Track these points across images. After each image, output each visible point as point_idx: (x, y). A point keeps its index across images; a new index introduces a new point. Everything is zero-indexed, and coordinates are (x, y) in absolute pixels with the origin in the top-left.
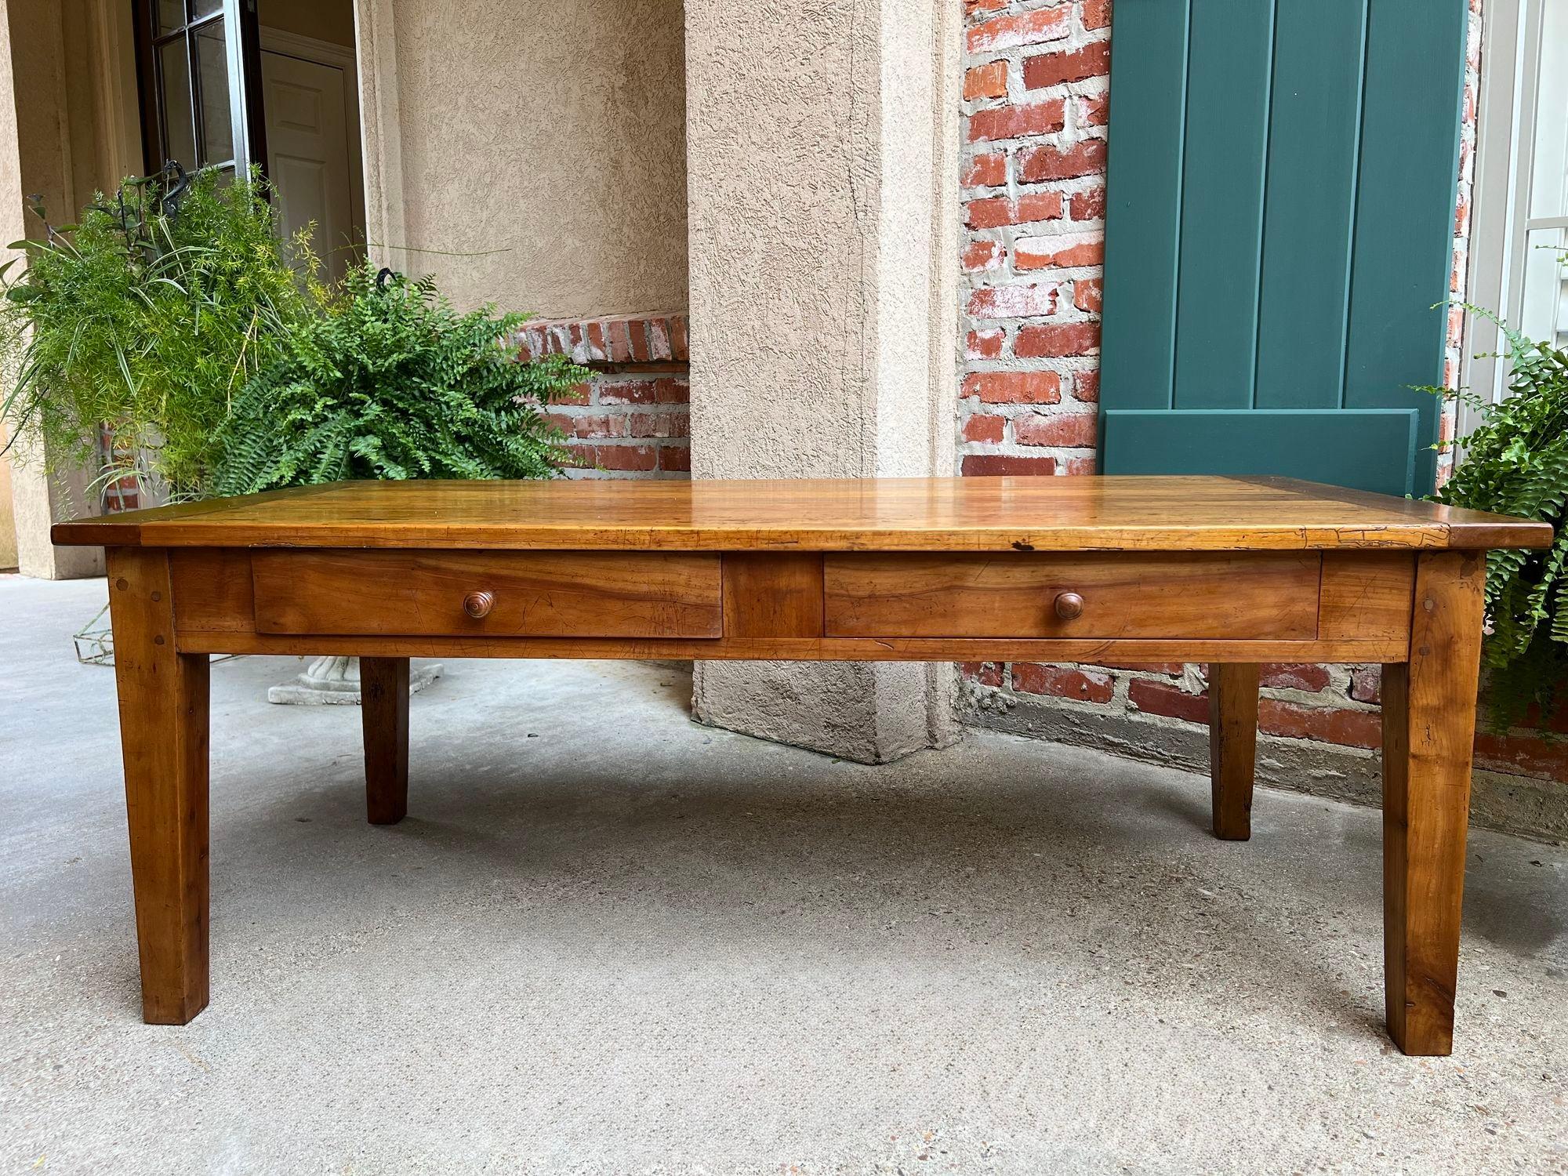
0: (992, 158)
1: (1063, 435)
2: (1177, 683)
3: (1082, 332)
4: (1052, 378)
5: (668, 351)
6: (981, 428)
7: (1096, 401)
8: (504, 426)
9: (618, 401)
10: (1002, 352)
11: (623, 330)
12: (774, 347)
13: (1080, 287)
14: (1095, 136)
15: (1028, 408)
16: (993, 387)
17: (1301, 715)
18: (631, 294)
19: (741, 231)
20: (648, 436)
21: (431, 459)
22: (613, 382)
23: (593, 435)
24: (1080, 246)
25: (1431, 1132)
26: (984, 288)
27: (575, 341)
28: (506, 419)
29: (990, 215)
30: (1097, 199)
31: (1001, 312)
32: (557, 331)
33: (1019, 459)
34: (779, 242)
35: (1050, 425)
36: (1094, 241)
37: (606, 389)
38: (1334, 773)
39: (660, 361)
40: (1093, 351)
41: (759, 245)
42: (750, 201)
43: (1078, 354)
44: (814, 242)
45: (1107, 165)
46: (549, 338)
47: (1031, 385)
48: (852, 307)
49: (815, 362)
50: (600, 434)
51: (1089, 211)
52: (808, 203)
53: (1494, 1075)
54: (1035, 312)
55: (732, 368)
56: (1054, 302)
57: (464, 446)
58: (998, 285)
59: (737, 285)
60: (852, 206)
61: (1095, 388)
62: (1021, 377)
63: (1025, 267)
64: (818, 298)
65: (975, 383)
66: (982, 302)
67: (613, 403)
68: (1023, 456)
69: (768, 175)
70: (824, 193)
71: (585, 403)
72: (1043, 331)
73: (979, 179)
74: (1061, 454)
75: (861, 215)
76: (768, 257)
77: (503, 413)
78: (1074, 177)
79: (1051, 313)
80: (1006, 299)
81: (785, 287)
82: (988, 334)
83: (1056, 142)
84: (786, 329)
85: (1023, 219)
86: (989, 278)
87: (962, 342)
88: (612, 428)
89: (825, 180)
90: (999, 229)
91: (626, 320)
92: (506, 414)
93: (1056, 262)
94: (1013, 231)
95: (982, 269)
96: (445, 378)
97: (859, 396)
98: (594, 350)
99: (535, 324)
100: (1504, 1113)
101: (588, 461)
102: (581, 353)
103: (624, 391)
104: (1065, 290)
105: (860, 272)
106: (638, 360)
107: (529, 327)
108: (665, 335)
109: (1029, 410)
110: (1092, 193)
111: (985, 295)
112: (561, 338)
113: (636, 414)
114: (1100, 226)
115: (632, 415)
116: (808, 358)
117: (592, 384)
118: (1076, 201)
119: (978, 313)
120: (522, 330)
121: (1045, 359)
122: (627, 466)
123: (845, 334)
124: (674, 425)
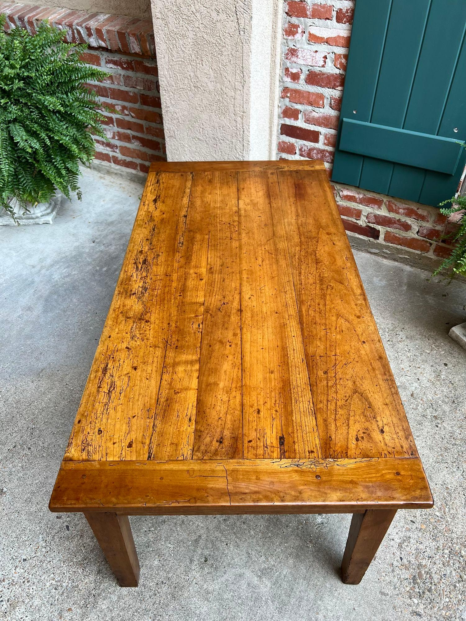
1: (324, 122)
2: (358, 222)
3: (336, 78)
4: (321, 97)
5: (139, 50)
6: (289, 113)
7: (339, 110)
8: (71, 101)
9: (115, 67)
10: (300, 81)
11: (115, 35)
12: (201, 87)
13: (337, 57)
15: (310, 108)
16: (295, 96)
17: (399, 238)
18: (112, 3)
19: (181, 25)
20: (133, 87)
21: (50, 138)
22: (111, 57)
23: (105, 81)
24: (339, 36)
26: (293, 47)
27: (90, 35)
28: (71, 97)
29: (298, 10)
30: (349, 14)
31: (301, 61)
32: (79, 28)
33: (305, 129)
34: (201, 36)
35: (319, 117)
36: (345, 36)
37: (109, 60)
38: (407, 257)
39: (135, 53)
40: (339, 88)
41: (191, 35)
42: (184, 9)
43: (333, 88)
44: (219, 40)
46: (75, 31)
47: (312, 98)
48: (238, 78)
49: (221, 99)
50: (108, 82)
51: (345, 19)
52: (215, 19)
54: (316, 65)
55: (181, 92)
56: (325, 62)
57: (56, 115)
58: (300, 48)
59: (181, 52)
60: (237, 26)
61: (339, 105)
62: (308, 93)
63: (313, 41)
64: (222, 69)
65: (287, 92)
66: (292, 54)
67: (113, 67)
68: (307, 128)
70: (223, 16)
71: (99, 64)
72: (319, 74)
74: (322, 130)
75: (242, 33)
76: (196, 43)
77: (69, 94)
79: (323, 66)
80: (303, 56)
81: (205, 59)
82: (294, 71)
84: (206, 80)
85: (313, 16)
86: (296, 43)
87: (282, 72)
88: (114, 80)
89: (223, 9)
90: (302, 19)
91: (116, 30)
92: (70, 93)
93: (327, 41)
94: (309, 21)
95: (293, 38)
96: (39, 82)
97: (242, 119)
98: (100, 42)
99: (66, 21)
100: (441, 418)
101: (105, 94)
102: (93, 41)
103: (118, 63)
104: (331, 56)
105: (241, 62)
106: (124, 50)
107: (63, 23)
108: (137, 42)
109: (310, 109)
110: (347, 10)
111: (294, 51)
112: (82, 32)
113: (125, 75)
114: (349, 28)
115: (124, 75)
116: (217, 97)
117: (101, 56)
118: (339, 12)
119: (290, 59)
120: (60, 24)
121: (319, 88)
122: (124, 100)
123: (235, 89)
124: (145, 84)
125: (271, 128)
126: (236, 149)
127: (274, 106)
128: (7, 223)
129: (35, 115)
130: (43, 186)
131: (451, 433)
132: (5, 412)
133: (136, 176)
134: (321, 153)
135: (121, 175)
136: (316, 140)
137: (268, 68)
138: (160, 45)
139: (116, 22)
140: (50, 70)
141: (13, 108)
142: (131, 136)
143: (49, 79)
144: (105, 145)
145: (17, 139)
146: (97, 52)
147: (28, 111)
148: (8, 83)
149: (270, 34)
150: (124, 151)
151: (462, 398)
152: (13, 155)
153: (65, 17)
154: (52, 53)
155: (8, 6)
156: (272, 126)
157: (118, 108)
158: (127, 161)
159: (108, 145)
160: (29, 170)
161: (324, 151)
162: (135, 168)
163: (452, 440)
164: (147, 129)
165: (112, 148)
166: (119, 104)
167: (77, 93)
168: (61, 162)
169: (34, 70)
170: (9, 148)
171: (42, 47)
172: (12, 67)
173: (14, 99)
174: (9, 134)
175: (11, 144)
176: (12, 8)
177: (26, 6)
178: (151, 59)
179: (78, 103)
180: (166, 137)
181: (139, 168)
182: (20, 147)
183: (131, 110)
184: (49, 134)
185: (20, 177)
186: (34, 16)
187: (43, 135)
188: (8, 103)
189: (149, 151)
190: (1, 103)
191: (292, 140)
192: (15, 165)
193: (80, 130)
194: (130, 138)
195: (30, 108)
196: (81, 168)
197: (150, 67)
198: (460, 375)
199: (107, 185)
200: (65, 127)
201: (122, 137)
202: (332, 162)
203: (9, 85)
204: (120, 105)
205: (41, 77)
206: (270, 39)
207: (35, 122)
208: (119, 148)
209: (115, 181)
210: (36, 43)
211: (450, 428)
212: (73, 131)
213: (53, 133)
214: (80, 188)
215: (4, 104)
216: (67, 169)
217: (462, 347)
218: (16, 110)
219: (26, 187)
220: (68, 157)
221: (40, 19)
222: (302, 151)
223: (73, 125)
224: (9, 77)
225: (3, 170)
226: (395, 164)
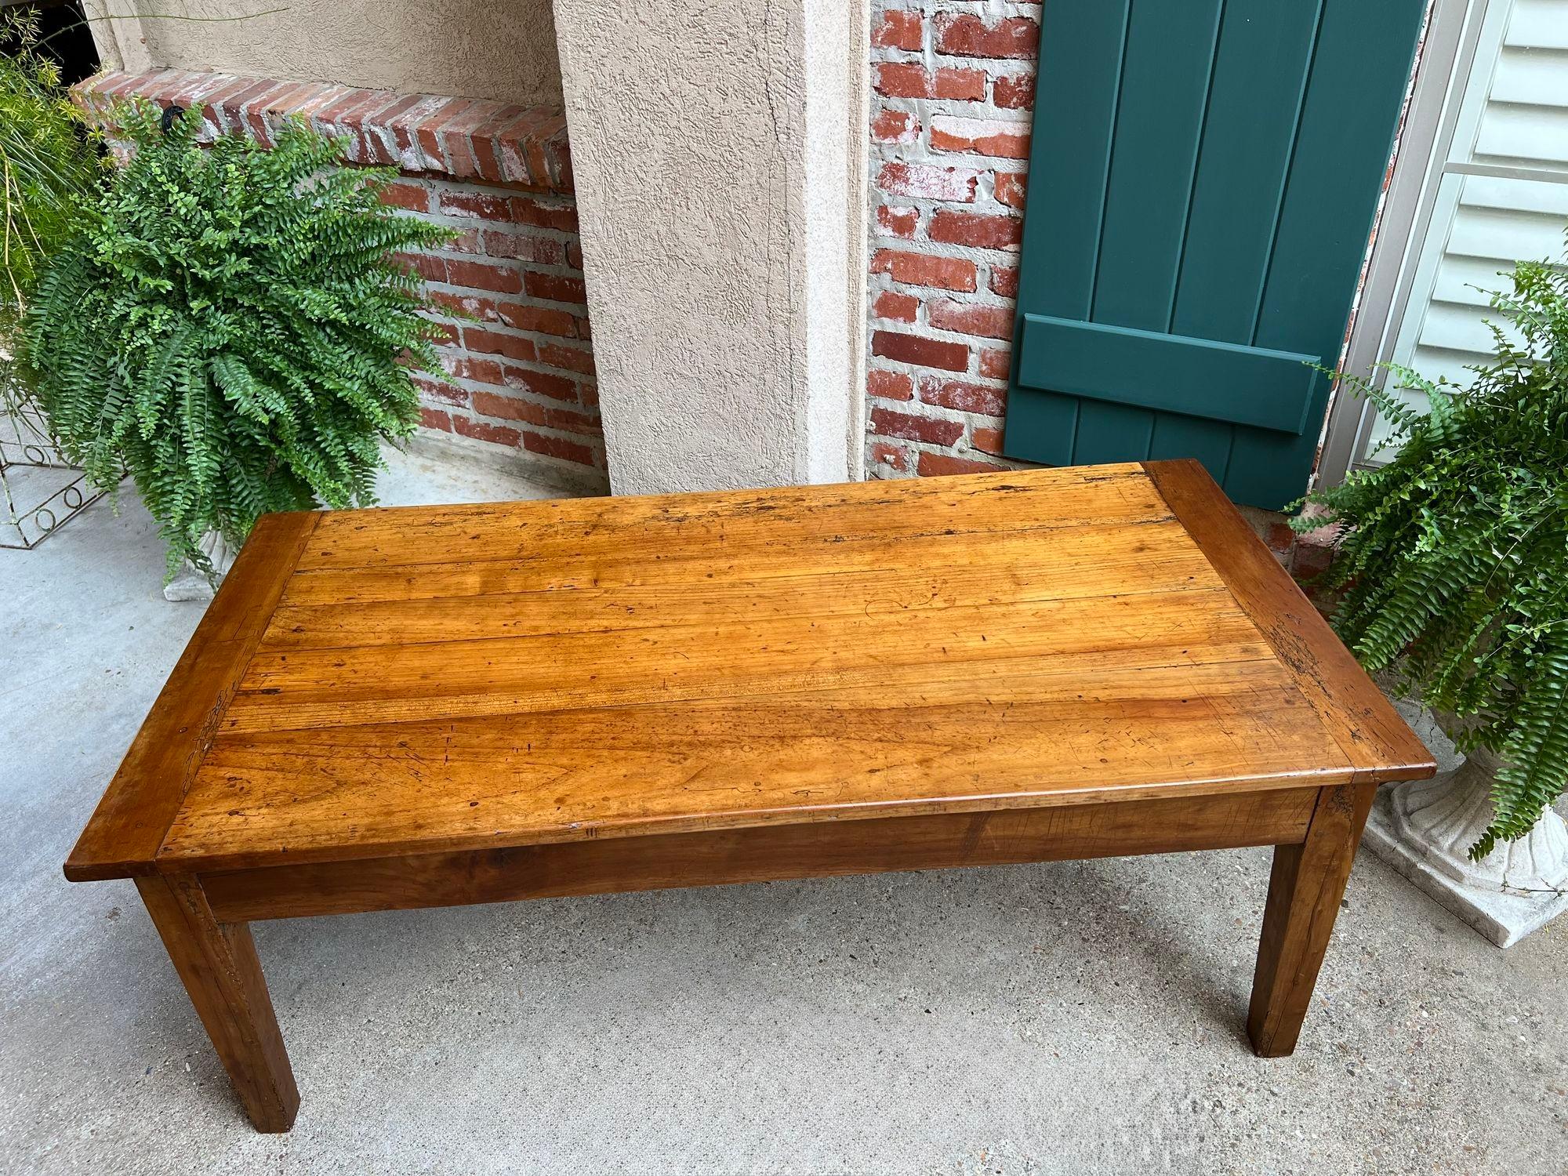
0: (906, 18)
1: (978, 323)
3: (1001, 225)
4: (968, 267)
5: (524, 175)
6: (893, 306)
7: (1014, 295)
8: (361, 295)
9: (465, 214)
10: (915, 233)
11: (465, 144)
12: (685, 258)
13: (1001, 180)
14: (1026, 16)
15: (943, 293)
16: (905, 267)
18: (456, 74)
19: (635, 122)
20: (508, 257)
21: (312, 385)
22: (453, 191)
24: (1002, 136)
25: (1313, 1080)
26: (896, 161)
27: (403, 144)
28: (362, 288)
29: (904, 82)
30: (1024, 88)
31: (915, 192)
32: (377, 130)
33: (931, 340)
34: (684, 145)
35: (965, 314)
36: (1018, 134)
37: (448, 198)
39: (516, 184)
40: (1011, 247)
41: (660, 143)
42: (643, 90)
43: (996, 248)
44: (727, 155)
45: (1038, 53)
46: (367, 136)
47: (946, 271)
48: (776, 235)
49: (735, 283)
50: (447, 246)
51: (1015, 100)
52: (717, 109)
53: (1347, 1004)
54: (952, 198)
55: (636, 270)
56: (973, 191)
57: (325, 331)
58: (913, 163)
59: (635, 182)
60: (771, 124)
61: (1013, 283)
62: (936, 261)
63: (942, 148)
64: (735, 217)
65: (886, 260)
66: (895, 177)
67: (459, 214)
68: (937, 339)
69: (665, 66)
70: (736, 103)
71: (423, 208)
72: (960, 219)
73: (891, 39)
74: (975, 342)
75: (783, 137)
76: (671, 162)
77: (357, 281)
78: (999, 58)
79: (969, 201)
80: (921, 179)
81: (693, 196)
82: (901, 212)
83: (981, 13)
84: (699, 242)
85: (941, 95)
86: (901, 152)
87: (872, 216)
88: (461, 242)
89: (736, 88)
90: (914, 100)
91: (468, 133)
93: (975, 148)
94: (931, 105)
95: (894, 141)
96: (286, 256)
97: (787, 326)
98: (429, 159)
99: (344, 115)
100: (1358, 1049)
101: (437, 274)
102: (411, 159)
103: (472, 204)
104: (985, 180)
105: (783, 199)
106: (488, 176)
107: (338, 119)
108: (520, 158)
109: (943, 295)
110: (1019, 80)
111: (898, 170)
112: (384, 139)
113: (490, 230)
114: (1026, 119)
115: (485, 232)
116: (726, 278)
117: (429, 190)
118: (1001, 85)
119: (889, 187)
120: (329, 121)
121: (961, 247)
122: (486, 286)
123: (769, 261)
124: (539, 250)
125: (852, 342)
126: (773, 397)
127: (858, 294)
128: (191, 594)
129: (275, 333)
130: (288, 500)
131: (1390, 1089)
132: (204, 1114)
133: (514, 461)
134: (974, 394)
135: (476, 460)
136: (961, 365)
137: (844, 211)
138: (583, 167)
139: (466, 114)
140: (312, 229)
141: (222, 321)
142: (502, 368)
143: (310, 249)
144: (434, 391)
145: (232, 393)
146: (421, 180)
147: (257, 325)
148: (211, 262)
149: (845, 136)
150: (484, 403)
151: (1400, 991)
152: (219, 431)
153: (341, 106)
154: (318, 191)
155: (196, 81)
156: (856, 337)
157: (470, 305)
158: (492, 426)
159: (444, 390)
160: (256, 463)
161: (981, 388)
162: (512, 444)
163: (1396, 1108)
164: (541, 350)
165: (453, 398)
166: (472, 296)
167: (374, 278)
168: (337, 440)
169: (273, 230)
170: (208, 415)
171: (292, 176)
172: (221, 225)
173: (224, 300)
174: (211, 382)
175: (213, 405)
176: (208, 85)
177: (243, 80)
178: (552, 194)
179: (377, 298)
180: (599, 372)
181: (522, 443)
182: (241, 412)
183: (503, 308)
184: (311, 378)
185: (234, 481)
186: (264, 103)
187: (297, 380)
188: (208, 307)
189: (548, 403)
190: (192, 309)
191: (903, 368)
192: (222, 455)
193: (383, 363)
194: (500, 373)
195: (264, 318)
196: (385, 450)
197: (550, 213)
198: (1386, 930)
199: (443, 487)
200: (346, 357)
201: (479, 371)
202: (1003, 413)
203: (213, 267)
204: (475, 298)
205: (289, 246)
206: (845, 146)
207: (275, 350)
208: (471, 398)
209: (460, 474)
210: (276, 167)
211: (1385, 1076)
212: (365, 366)
213: (321, 374)
214: (378, 500)
215: (200, 310)
216: (351, 456)
217: (1375, 853)
218: (230, 325)
219: (248, 506)
220: (353, 429)
221: (279, 109)
222: (929, 392)
223: (365, 352)
224: (215, 249)
225: (193, 468)
226: (1156, 414)
